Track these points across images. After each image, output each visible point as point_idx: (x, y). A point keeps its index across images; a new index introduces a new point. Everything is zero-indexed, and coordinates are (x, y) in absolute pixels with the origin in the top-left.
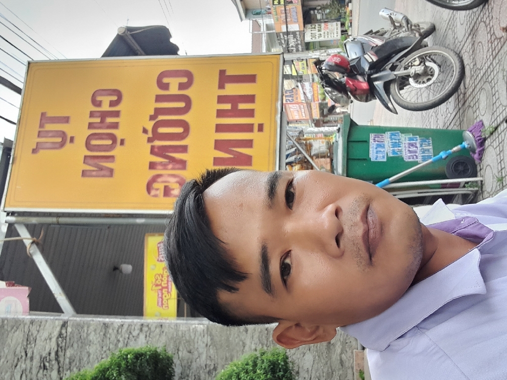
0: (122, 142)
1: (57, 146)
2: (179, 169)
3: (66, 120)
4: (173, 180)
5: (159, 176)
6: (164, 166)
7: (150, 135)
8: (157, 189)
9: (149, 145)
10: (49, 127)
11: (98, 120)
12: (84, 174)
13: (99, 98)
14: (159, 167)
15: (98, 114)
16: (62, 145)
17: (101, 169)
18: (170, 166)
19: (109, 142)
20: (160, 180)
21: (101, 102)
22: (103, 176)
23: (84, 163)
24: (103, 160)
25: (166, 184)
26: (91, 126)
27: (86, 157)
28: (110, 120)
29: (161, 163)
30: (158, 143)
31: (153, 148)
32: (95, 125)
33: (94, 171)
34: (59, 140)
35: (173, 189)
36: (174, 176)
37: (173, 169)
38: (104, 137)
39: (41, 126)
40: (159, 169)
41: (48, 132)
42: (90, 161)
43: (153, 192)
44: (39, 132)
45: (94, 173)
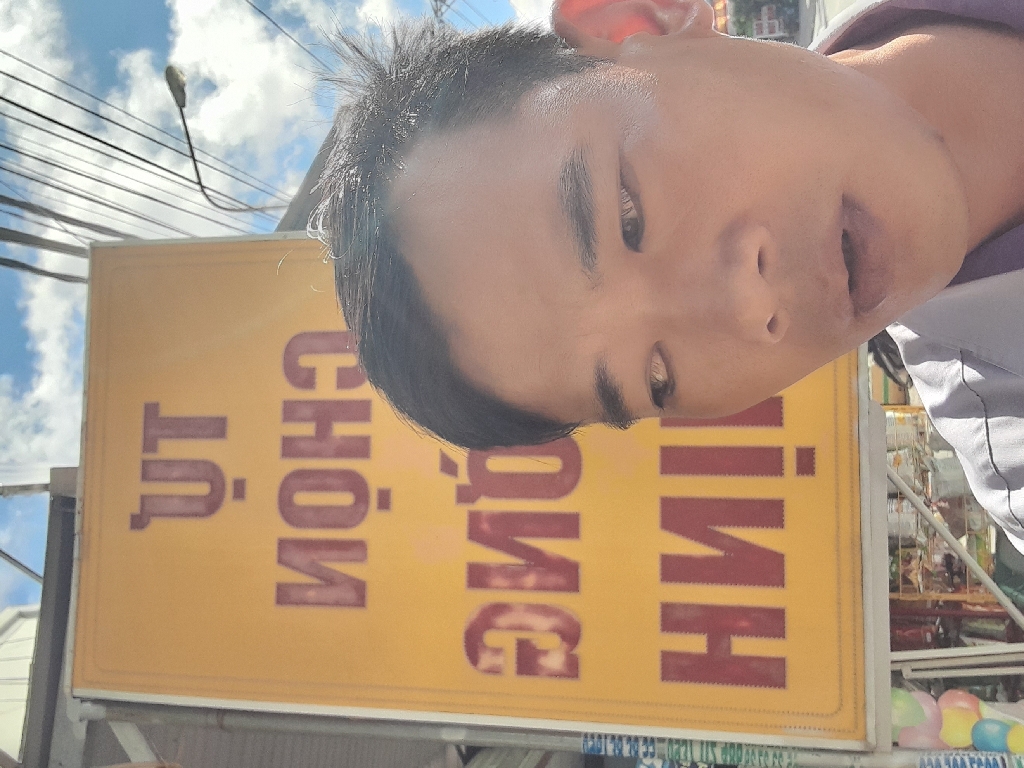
0: (385, 500)
1: (200, 507)
2: (558, 589)
3: (216, 428)
4: (542, 623)
5: (500, 609)
6: (513, 577)
7: (464, 478)
8: (497, 651)
9: (463, 511)
10: (171, 449)
11: (308, 429)
12: (284, 595)
13: (305, 361)
14: (498, 581)
15: (308, 412)
16: (212, 505)
17: (329, 580)
18: (531, 580)
19: (346, 499)
20: (503, 621)
21: (312, 372)
22: (337, 604)
23: (280, 561)
24: (334, 554)
25: (524, 635)
26: (290, 447)
27: (283, 544)
28: (342, 429)
29: (503, 570)
30: (487, 505)
31: (474, 519)
32: (303, 445)
33: (310, 586)
34: (203, 489)
35: (545, 653)
36: (544, 610)
37: (540, 588)
38: (329, 481)
39: (149, 445)
40: (497, 588)
41: (169, 463)
42: (299, 558)
43: (486, 660)
44: (145, 464)
45: (311, 594)
